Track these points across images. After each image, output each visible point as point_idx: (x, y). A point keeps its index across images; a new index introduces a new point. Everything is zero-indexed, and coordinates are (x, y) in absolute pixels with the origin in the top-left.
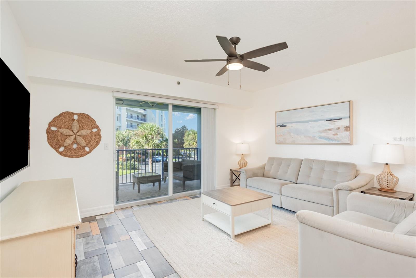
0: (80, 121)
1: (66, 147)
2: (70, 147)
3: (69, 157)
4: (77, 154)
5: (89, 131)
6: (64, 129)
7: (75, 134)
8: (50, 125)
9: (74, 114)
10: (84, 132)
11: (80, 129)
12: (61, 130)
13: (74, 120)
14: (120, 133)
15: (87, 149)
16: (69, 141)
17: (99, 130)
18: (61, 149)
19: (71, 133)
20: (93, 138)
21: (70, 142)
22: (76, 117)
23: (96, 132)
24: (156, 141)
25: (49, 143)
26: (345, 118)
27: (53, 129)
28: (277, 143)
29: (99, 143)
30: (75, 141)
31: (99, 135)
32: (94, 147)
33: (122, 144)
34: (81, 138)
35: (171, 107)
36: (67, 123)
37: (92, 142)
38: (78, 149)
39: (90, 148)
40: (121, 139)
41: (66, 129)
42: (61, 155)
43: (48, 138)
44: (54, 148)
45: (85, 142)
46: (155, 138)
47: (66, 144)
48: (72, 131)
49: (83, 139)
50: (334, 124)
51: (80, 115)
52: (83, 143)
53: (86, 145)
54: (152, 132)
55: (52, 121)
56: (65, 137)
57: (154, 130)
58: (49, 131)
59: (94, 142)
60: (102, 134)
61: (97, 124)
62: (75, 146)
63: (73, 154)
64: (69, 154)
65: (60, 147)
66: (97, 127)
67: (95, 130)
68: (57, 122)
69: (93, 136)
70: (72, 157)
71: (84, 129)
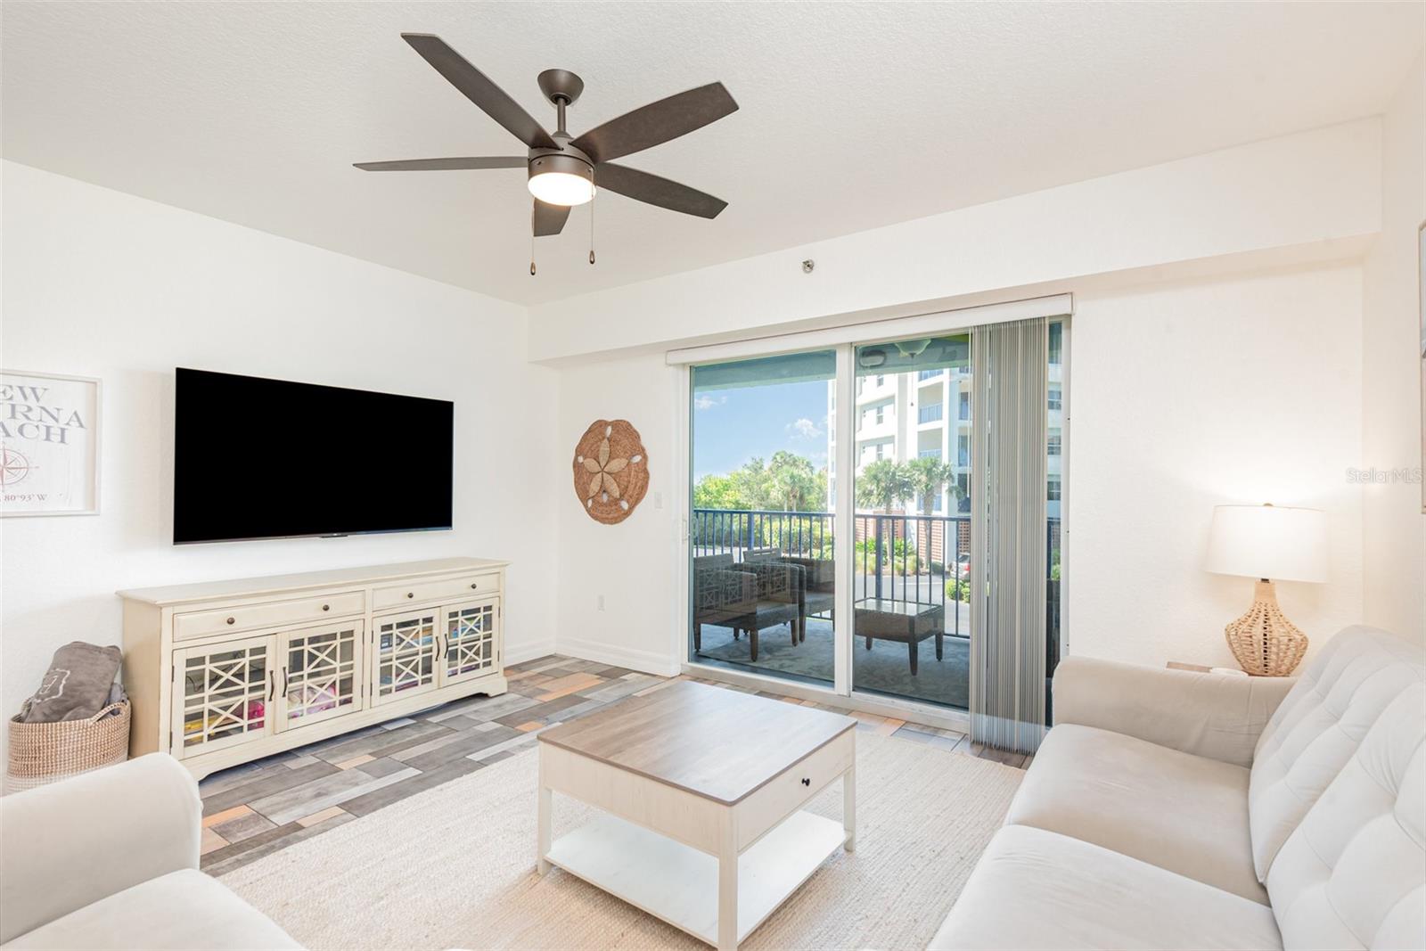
0: (613, 441)
1: (594, 500)
2: (599, 499)
3: (601, 521)
4: (612, 516)
5: (625, 463)
6: (591, 460)
7: (603, 471)
8: (578, 452)
9: (608, 424)
10: (616, 465)
11: (611, 458)
12: (588, 463)
13: (605, 438)
15: (625, 505)
16: (596, 486)
17: (645, 459)
18: (589, 502)
19: (598, 468)
20: (633, 479)
21: (598, 489)
22: (609, 430)
23: (639, 464)
25: (577, 490)
27: (581, 460)
29: (645, 491)
30: (604, 486)
31: (646, 472)
32: (638, 500)
34: (612, 480)
35: (845, 360)
36: (596, 445)
37: (631, 490)
38: (609, 504)
39: (628, 502)
42: (592, 516)
43: (575, 481)
44: (582, 501)
45: (619, 486)
48: (599, 463)
49: (615, 482)
51: (617, 425)
52: (616, 490)
53: (621, 495)
55: (580, 444)
56: (592, 477)
58: (576, 465)
59: (636, 486)
60: (650, 467)
61: (643, 443)
62: (605, 498)
63: (606, 516)
64: (600, 515)
65: (587, 497)
66: (642, 451)
67: (637, 459)
68: (586, 445)
69: (632, 474)
70: (606, 521)
71: (618, 457)
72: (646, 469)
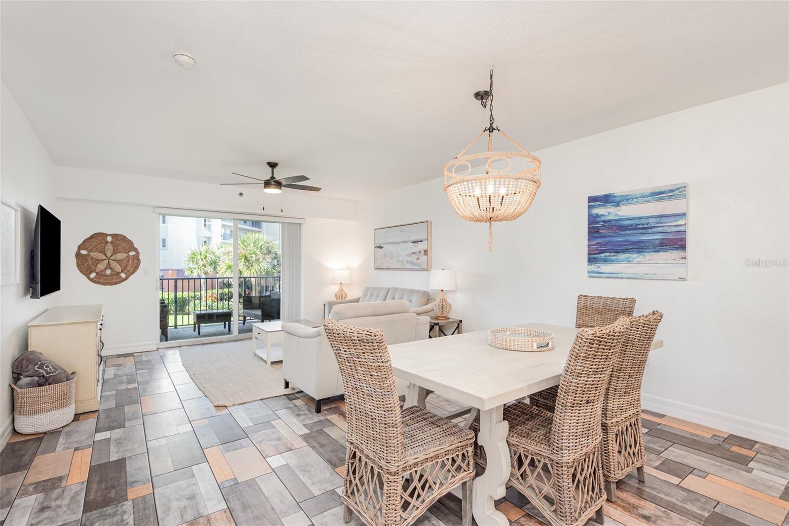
0: (114, 244)
1: (97, 273)
2: (103, 273)
3: (101, 284)
4: (111, 281)
5: (125, 255)
6: (96, 253)
7: (109, 259)
8: (80, 248)
9: (107, 235)
10: (120, 256)
11: (114, 253)
12: (92, 254)
13: (107, 242)
14: (208, 249)
15: (123, 275)
16: (101, 266)
17: (138, 253)
18: (93, 275)
19: (104, 257)
20: (130, 263)
21: (103, 268)
22: (109, 239)
23: (133, 256)
24: (264, 265)
25: (78, 268)
26: (425, 240)
27: (84, 252)
28: (376, 269)
29: (138, 269)
30: (109, 266)
32: (132, 273)
33: (211, 269)
34: (115, 263)
36: (99, 246)
37: (128, 268)
38: (112, 275)
39: (126, 274)
40: (209, 261)
41: (98, 253)
42: (92, 281)
43: (77, 263)
44: (84, 274)
45: (121, 267)
46: (261, 259)
47: (97, 270)
48: (105, 255)
49: (117, 264)
50: (417, 247)
51: (114, 236)
52: (118, 268)
53: (122, 270)
54: (257, 248)
55: (81, 244)
56: (97, 262)
57: (261, 246)
58: (78, 255)
59: (132, 267)
60: (140, 257)
61: (136, 246)
62: (108, 272)
63: (106, 281)
64: (101, 281)
65: (91, 272)
66: (136, 250)
67: (132, 253)
68: (88, 245)
69: (130, 260)
70: (105, 284)
71: (119, 252)
72: (139, 258)
